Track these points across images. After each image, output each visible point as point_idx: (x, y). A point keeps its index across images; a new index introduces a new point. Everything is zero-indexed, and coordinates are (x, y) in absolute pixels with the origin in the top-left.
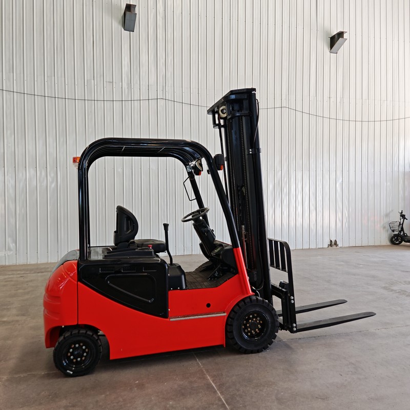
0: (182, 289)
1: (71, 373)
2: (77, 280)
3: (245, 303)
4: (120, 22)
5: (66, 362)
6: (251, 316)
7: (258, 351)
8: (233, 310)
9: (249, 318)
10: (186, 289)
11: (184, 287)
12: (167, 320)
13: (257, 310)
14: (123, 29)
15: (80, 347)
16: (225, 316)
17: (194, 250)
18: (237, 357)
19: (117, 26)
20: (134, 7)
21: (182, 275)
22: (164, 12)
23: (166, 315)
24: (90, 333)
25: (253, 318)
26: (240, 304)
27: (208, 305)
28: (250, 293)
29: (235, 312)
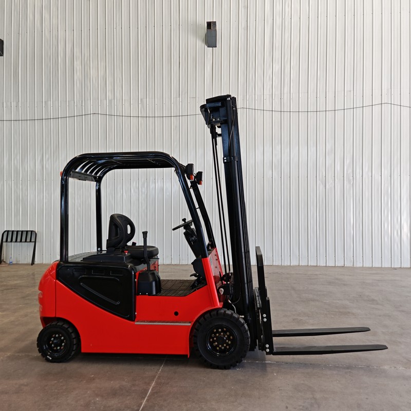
0: (150, 294)
1: (51, 358)
2: (55, 278)
3: (210, 315)
4: (203, 41)
5: (46, 347)
6: (220, 330)
7: (225, 368)
8: (197, 321)
9: (217, 332)
10: (154, 295)
11: (154, 293)
12: (132, 322)
14: (206, 47)
15: (60, 337)
16: (189, 326)
17: (275, 261)
18: (202, 370)
19: (200, 44)
20: (215, 23)
21: (153, 281)
22: (246, 22)
23: (132, 318)
24: (66, 326)
25: (221, 332)
26: (206, 316)
27: (176, 314)
28: (217, 305)
29: (200, 323)
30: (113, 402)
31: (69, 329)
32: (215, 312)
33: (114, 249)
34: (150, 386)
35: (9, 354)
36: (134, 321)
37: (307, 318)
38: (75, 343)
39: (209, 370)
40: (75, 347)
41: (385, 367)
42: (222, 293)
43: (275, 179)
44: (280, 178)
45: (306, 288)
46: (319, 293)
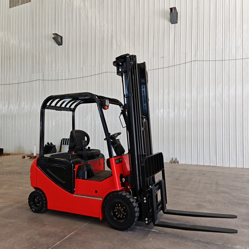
0: (83, 178)
1: (34, 210)
2: (36, 165)
3: (113, 195)
4: (169, 20)
5: (32, 203)
9: (118, 206)
11: (86, 178)
13: (121, 201)
15: (39, 199)
16: (101, 200)
20: (175, 8)
21: (86, 171)
22: (197, 4)
23: (72, 192)
24: (41, 193)
25: (120, 206)
26: (110, 195)
27: (96, 192)
28: (117, 188)
29: (107, 199)
30: (43, 240)
31: (42, 195)
32: (116, 193)
33: (71, 150)
34: (70, 234)
35: (20, 205)
36: (73, 194)
37: (209, 204)
38: (45, 203)
39: (111, 230)
40: (45, 205)
41: (237, 247)
42: (124, 181)
43: (218, 107)
44: (221, 107)
45: (227, 183)
46: (234, 188)
